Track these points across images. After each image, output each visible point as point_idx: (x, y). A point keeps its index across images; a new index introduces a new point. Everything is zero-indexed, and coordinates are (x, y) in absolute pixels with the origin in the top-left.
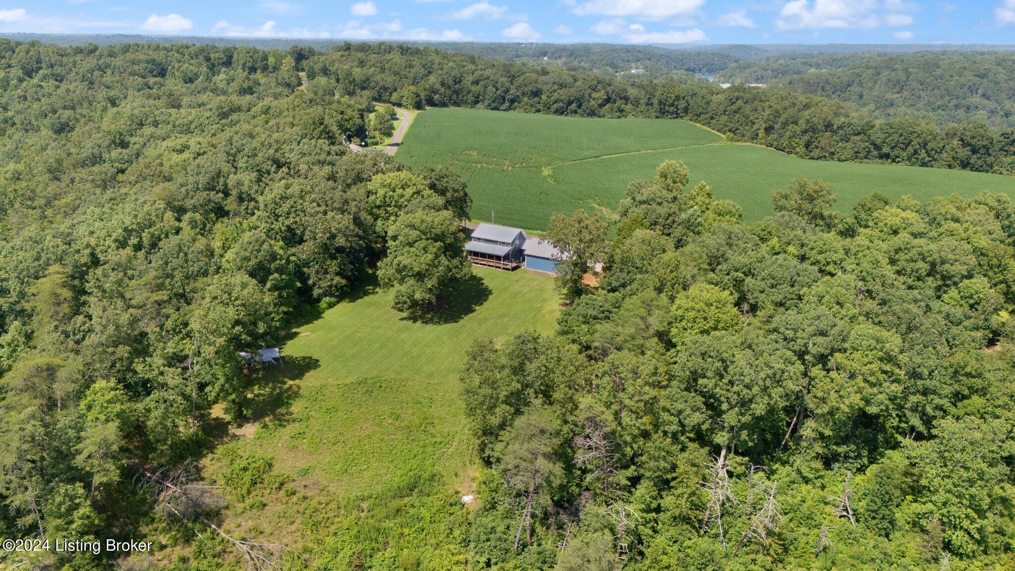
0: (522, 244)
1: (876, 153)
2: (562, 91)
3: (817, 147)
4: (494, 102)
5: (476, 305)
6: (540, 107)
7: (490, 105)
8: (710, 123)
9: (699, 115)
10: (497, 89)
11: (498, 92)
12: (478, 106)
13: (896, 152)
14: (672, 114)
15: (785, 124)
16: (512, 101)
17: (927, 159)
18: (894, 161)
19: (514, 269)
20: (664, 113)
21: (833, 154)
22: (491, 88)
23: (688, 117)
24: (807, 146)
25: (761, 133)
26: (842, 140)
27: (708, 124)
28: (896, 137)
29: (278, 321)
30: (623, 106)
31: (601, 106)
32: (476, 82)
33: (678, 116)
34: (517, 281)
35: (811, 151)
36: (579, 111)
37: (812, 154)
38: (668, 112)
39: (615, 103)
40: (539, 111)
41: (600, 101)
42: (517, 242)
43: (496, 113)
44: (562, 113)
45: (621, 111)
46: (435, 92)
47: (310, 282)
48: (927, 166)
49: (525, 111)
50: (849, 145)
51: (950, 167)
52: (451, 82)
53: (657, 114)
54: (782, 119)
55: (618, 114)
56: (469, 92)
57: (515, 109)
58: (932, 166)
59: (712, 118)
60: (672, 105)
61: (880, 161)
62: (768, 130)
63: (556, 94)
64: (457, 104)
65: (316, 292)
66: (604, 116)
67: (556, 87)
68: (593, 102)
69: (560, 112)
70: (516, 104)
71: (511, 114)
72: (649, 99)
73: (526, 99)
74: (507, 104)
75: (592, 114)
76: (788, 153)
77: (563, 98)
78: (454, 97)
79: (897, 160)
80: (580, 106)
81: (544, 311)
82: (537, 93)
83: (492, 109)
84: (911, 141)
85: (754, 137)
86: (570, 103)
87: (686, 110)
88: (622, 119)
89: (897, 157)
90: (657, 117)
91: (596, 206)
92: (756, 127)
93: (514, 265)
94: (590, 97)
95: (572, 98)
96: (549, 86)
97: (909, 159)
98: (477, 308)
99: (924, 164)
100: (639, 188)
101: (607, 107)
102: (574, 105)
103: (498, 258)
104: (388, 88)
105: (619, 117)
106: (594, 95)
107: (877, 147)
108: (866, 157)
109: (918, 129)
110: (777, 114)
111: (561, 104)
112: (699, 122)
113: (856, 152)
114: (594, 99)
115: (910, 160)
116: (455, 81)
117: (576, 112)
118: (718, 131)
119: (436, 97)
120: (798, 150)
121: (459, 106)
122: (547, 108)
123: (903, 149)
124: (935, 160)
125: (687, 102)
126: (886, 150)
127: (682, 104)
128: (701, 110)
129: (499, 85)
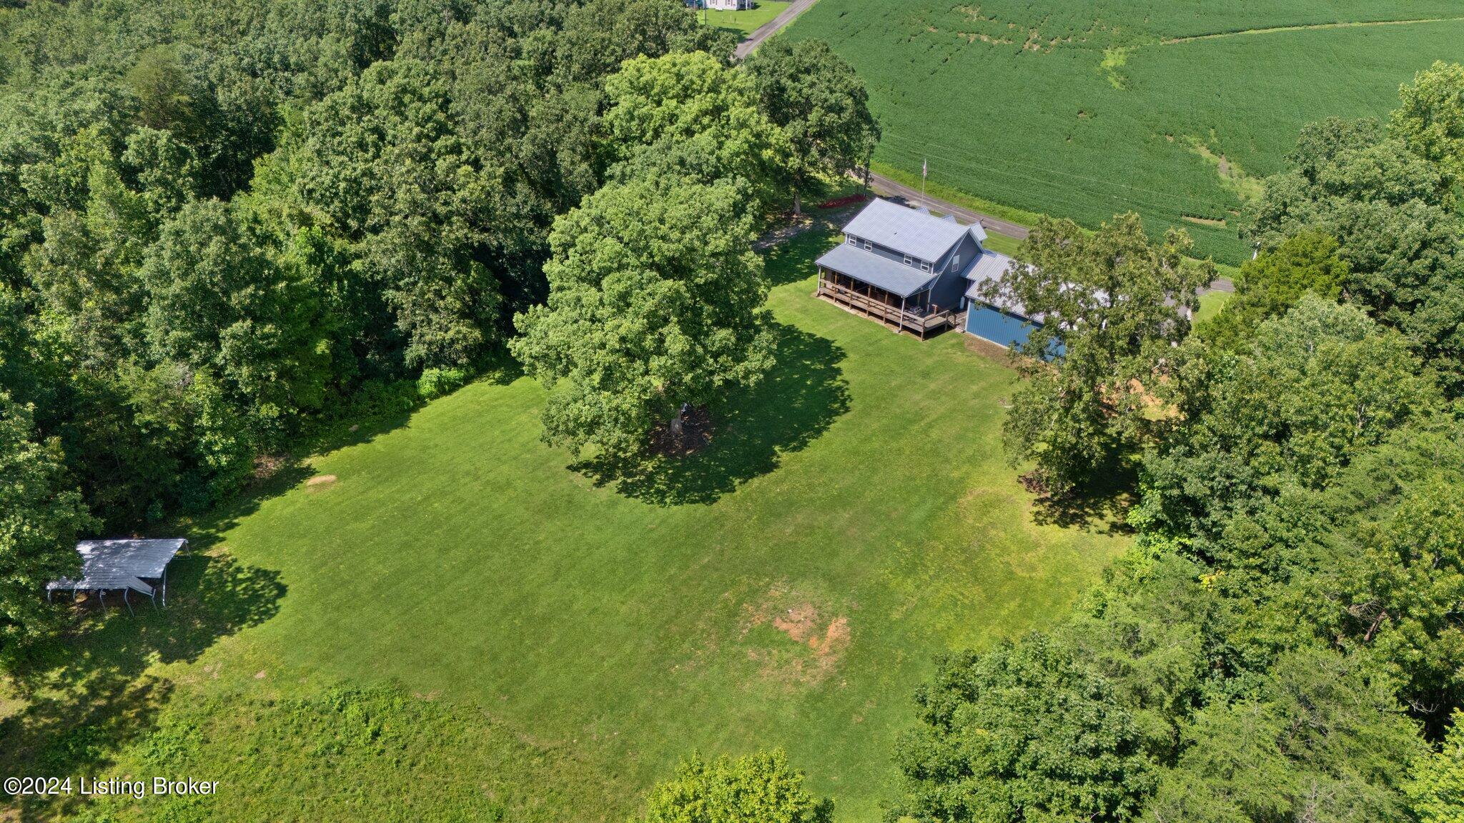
0: (970, 263)
5: (785, 447)
19: (930, 333)
29: (225, 451)
34: (926, 375)
42: (956, 260)
47: (401, 325)
65: (415, 351)
81: (966, 500)
91: (1205, 153)
93: (935, 320)
98: (784, 456)
100: (1333, 142)
103: (895, 300)
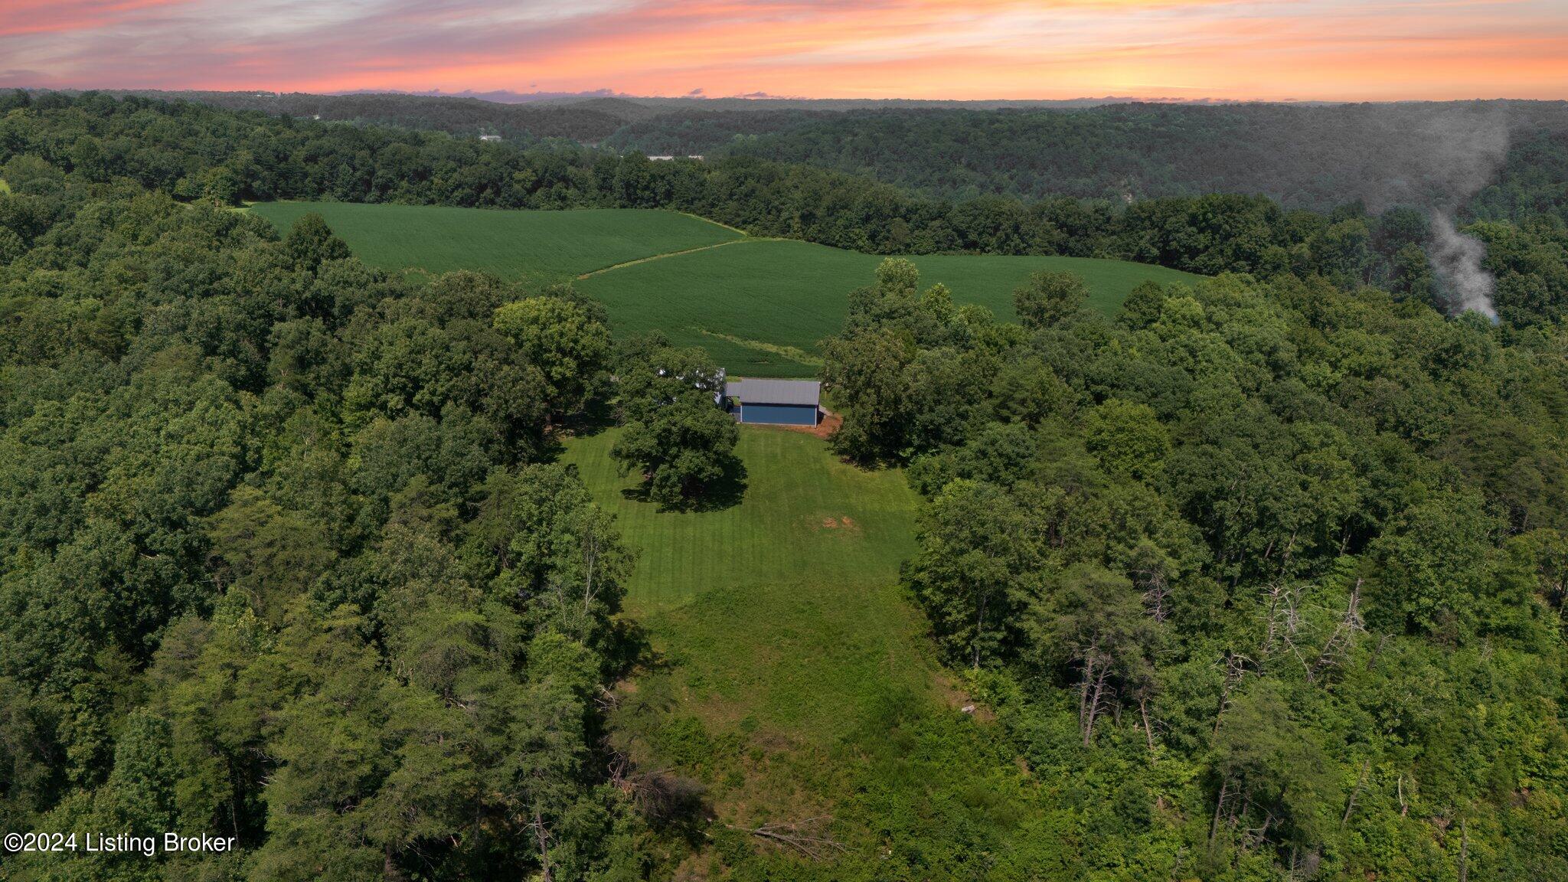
1: (960, 241)
2: (466, 170)
3: (887, 239)
4: (353, 189)
6: (432, 195)
7: (346, 195)
8: (710, 213)
9: (691, 202)
10: (355, 169)
11: (358, 174)
12: (326, 196)
13: (985, 238)
14: (648, 201)
15: (831, 210)
16: (384, 188)
17: (1023, 245)
18: (983, 250)
20: (635, 201)
21: (908, 246)
22: (344, 167)
23: (673, 205)
24: (872, 237)
25: (796, 224)
26: (918, 227)
27: (710, 215)
28: (982, 219)
30: (564, 190)
31: (531, 191)
32: (312, 159)
33: (657, 204)
35: (878, 244)
36: (498, 200)
37: (880, 248)
38: (642, 198)
39: (551, 187)
40: (432, 202)
41: (529, 185)
43: (358, 206)
44: (471, 204)
45: (563, 199)
46: (253, 176)
48: (1021, 254)
49: (409, 202)
50: (928, 233)
51: (1046, 253)
52: (272, 159)
53: (623, 202)
54: (827, 201)
55: (559, 203)
56: (306, 175)
57: (390, 200)
58: (1027, 254)
59: (713, 205)
60: (646, 188)
61: (966, 251)
62: (807, 218)
63: (455, 175)
64: (288, 195)
66: (537, 207)
67: (452, 164)
68: (517, 187)
69: (468, 202)
70: (390, 192)
71: (383, 207)
72: (604, 180)
73: (404, 184)
74: (374, 193)
75: (519, 204)
76: (845, 248)
77: (469, 180)
78: (282, 183)
79: (987, 248)
80: (497, 193)
82: (423, 174)
83: (351, 201)
84: (1000, 224)
85: (785, 230)
86: (482, 188)
87: (669, 195)
88: (566, 212)
89: (987, 245)
90: (623, 207)
92: (785, 215)
94: (512, 178)
95: (484, 181)
96: (442, 163)
97: (1000, 247)
99: (1018, 252)
101: (539, 192)
102: (489, 191)
104: (167, 172)
105: (562, 208)
106: (517, 175)
107: (962, 234)
108: (949, 248)
109: (1005, 208)
110: (817, 197)
111: (467, 191)
112: (694, 212)
113: (937, 242)
114: (519, 182)
115: (1002, 247)
116: (277, 157)
117: (492, 202)
118: (726, 223)
119: (256, 184)
120: (860, 243)
121: (291, 198)
122: (445, 197)
123: (990, 235)
124: (1030, 246)
125: (669, 183)
126: (972, 236)
127: (661, 187)
128: (693, 195)
129: (357, 162)
